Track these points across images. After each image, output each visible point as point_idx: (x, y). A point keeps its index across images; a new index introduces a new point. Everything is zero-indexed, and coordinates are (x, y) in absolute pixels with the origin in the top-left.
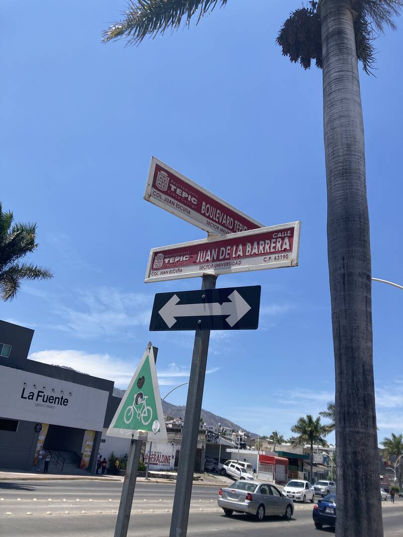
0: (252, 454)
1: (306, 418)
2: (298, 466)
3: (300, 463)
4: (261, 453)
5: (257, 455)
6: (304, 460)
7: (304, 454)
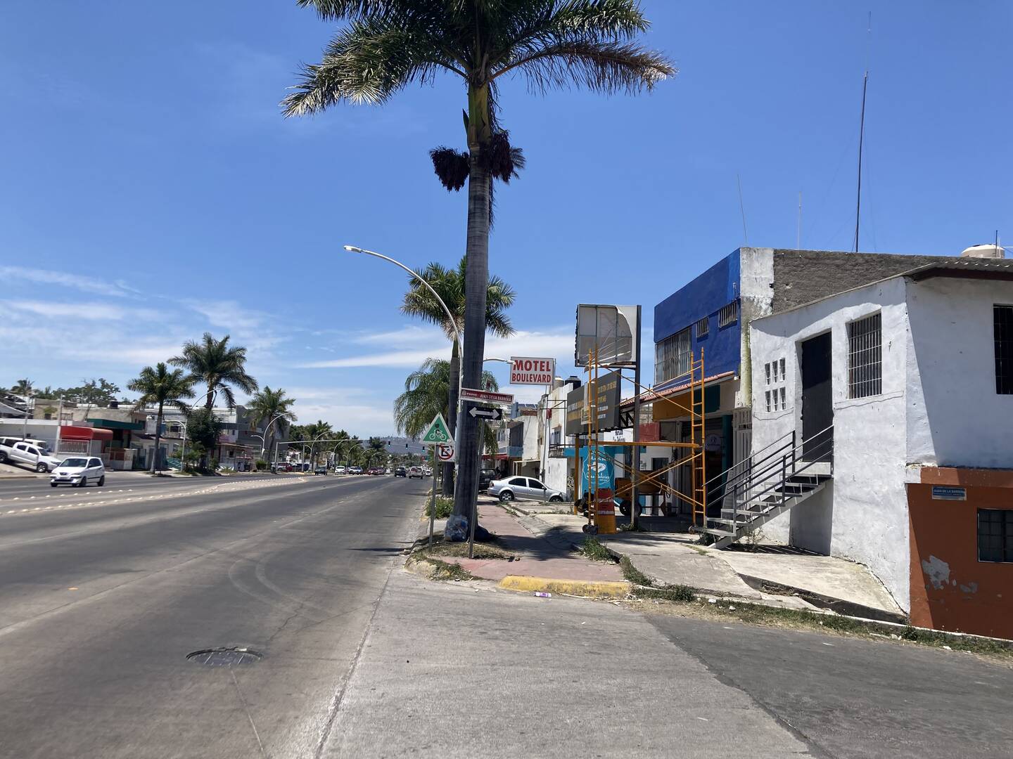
0: (44, 426)
1: (155, 369)
2: (122, 441)
3: (125, 436)
4: (63, 423)
5: (56, 427)
6: (132, 431)
7: (134, 422)
